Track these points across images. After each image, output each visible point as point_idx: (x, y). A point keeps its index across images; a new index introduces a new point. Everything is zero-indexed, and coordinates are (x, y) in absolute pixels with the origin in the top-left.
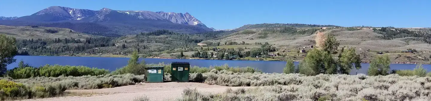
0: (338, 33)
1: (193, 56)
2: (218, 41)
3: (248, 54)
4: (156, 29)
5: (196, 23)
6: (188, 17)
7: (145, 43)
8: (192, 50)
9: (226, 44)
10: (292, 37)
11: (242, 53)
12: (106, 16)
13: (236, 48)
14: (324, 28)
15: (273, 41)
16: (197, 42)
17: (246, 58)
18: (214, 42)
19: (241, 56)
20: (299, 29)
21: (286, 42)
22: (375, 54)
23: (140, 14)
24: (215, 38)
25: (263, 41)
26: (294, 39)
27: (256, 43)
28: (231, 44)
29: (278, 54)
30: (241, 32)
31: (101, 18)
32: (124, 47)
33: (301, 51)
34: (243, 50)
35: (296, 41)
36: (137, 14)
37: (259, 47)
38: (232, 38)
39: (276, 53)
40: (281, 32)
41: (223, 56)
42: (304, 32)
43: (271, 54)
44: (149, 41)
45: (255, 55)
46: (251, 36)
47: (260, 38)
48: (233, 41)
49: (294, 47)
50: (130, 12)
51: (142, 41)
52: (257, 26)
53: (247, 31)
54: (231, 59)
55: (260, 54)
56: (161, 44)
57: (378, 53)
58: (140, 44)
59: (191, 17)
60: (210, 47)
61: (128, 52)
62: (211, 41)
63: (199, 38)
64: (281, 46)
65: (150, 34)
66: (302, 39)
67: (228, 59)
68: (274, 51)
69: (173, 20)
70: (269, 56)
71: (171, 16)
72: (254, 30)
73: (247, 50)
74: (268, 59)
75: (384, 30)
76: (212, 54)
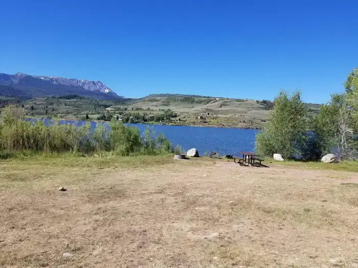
0: (228, 103)
1: (99, 119)
2: (126, 107)
3: (152, 119)
4: (67, 94)
5: (107, 91)
6: (100, 85)
7: (55, 106)
8: (99, 113)
9: (132, 109)
10: (191, 106)
11: (147, 117)
12: (21, 80)
13: (141, 113)
14: (217, 99)
15: (175, 108)
16: (106, 106)
17: (151, 122)
18: (122, 107)
19: (146, 121)
20: (196, 99)
21: (186, 110)
22: (259, 121)
23: (54, 80)
24: (123, 104)
25: (166, 108)
26: (193, 107)
27: (160, 110)
28: (137, 109)
29: (180, 120)
30: (148, 99)
31: (15, 81)
32: (32, 108)
33: (199, 118)
34: (147, 115)
35: (194, 109)
36: (52, 80)
37: (163, 113)
38: (139, 105)
39: (178, 118)
40: (181, 101)
41: (128, 120)
42: (200, 102)
43: (173, 119)
44: (59, 104)
45: (158, 119)
46: (155, 103)
47: (163, 105)
48: (139, 107)
49: (193, 114)
50: (45, 77)
51: (52, 104)
52: (161, 95)
53: (152, 99)
54: (136, 123)
55: (163, 119)
56: (71, 107)
57: (262, 121)
58: (50, 107)
59: (102, 85)
60: (116, 112)
61: (35, 114)
62: (119, 106)
63: (108, 104)
64: (181, 113)
65: (61, 98)
66: (199, 108)
67: (133, 122)
68: (176, 116)
69: (86, 87)
70: (171, 121)
71: (84, 84)
72: (158, 98)
73: (152, 115)
74: (170, 124)
75: (265, 102)
76: (118, 118)
